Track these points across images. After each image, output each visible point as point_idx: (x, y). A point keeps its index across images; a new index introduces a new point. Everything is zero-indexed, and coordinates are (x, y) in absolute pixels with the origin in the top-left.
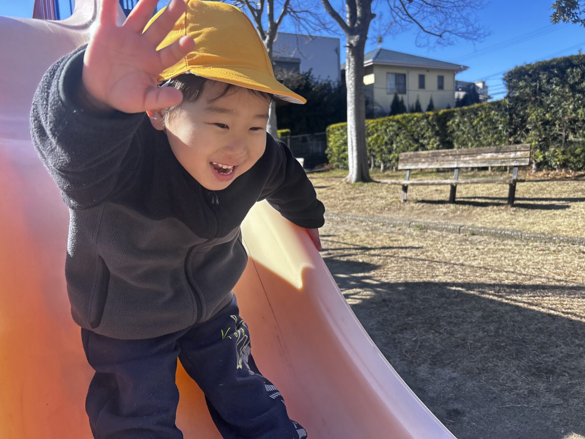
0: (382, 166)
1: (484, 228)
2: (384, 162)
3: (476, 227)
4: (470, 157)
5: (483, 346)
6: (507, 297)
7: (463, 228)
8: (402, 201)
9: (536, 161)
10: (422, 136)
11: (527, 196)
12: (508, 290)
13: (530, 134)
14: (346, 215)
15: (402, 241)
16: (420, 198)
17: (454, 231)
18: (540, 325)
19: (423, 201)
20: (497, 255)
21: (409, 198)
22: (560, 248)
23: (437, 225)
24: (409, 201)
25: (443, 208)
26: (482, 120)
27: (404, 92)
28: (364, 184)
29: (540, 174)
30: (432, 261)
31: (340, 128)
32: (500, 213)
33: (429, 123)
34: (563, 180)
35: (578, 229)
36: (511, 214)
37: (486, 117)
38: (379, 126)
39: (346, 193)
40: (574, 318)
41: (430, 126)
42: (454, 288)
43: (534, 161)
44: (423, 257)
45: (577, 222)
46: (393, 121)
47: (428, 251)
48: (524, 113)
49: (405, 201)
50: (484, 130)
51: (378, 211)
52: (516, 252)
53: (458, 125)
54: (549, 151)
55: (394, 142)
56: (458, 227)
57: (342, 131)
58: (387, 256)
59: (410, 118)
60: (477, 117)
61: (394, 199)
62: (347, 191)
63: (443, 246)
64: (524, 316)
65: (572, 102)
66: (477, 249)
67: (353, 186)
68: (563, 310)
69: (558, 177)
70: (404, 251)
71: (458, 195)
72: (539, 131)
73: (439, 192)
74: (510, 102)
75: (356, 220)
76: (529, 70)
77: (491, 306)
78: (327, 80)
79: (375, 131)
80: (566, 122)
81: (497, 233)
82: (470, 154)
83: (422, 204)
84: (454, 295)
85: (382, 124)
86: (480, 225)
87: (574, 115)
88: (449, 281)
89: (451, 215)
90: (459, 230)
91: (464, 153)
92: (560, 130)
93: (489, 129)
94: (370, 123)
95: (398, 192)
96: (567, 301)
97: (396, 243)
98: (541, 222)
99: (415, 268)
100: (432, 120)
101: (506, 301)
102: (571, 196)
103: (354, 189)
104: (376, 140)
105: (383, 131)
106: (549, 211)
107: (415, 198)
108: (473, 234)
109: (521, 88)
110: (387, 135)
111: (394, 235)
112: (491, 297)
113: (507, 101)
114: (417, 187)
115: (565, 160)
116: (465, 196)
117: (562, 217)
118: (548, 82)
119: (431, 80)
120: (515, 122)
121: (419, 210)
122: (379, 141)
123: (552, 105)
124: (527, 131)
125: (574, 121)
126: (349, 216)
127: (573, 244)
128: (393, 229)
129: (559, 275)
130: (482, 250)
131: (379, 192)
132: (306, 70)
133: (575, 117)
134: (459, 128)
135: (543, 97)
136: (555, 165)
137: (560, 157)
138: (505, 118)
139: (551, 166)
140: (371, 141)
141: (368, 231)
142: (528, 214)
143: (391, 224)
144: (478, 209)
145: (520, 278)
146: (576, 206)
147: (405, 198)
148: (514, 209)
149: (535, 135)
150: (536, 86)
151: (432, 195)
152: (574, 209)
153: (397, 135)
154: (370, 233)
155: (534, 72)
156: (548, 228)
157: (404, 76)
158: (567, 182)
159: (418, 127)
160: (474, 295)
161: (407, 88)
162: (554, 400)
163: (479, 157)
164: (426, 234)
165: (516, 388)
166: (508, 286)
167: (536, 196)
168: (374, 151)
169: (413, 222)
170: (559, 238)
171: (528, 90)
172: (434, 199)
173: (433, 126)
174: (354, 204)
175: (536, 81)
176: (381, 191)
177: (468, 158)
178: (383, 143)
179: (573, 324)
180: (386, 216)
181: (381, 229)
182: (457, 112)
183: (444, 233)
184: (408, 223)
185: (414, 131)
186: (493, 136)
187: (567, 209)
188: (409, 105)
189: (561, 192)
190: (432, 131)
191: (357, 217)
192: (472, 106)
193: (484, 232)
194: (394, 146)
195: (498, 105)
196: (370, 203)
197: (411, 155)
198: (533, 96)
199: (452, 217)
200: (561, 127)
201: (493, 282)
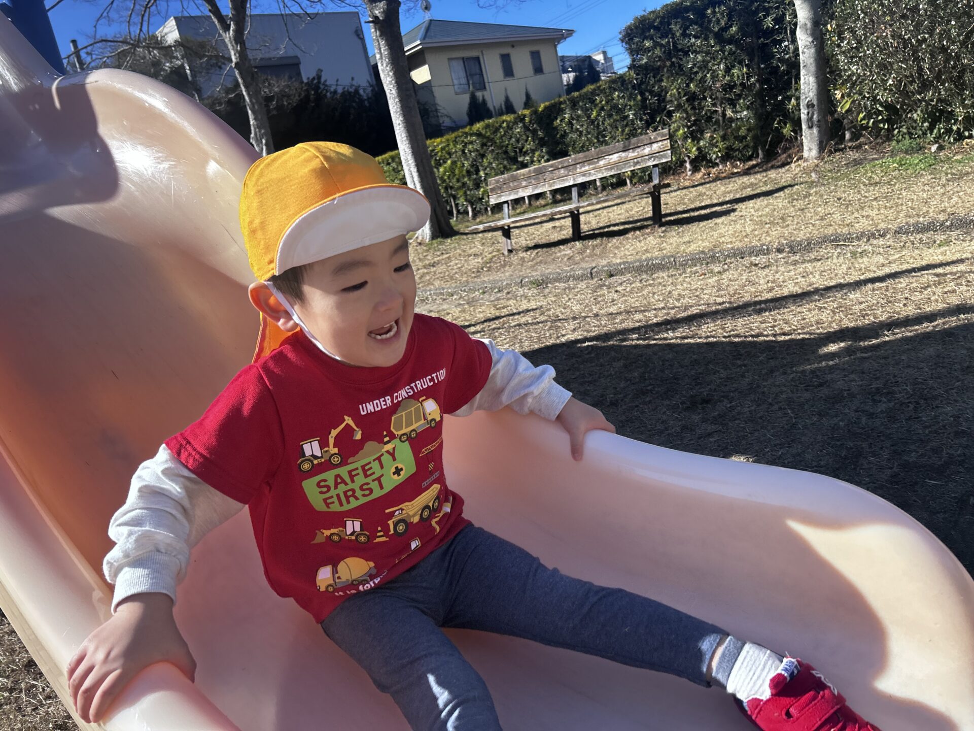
0: (470, 209)
1: (624, 263)
2: (472, 204)
3: (614, 264)
4: (589, 165)
5: (625, 397)
6: (657, 337)
7: (596, 269)
8: (506, 253)
9: (689, 157)
10: (521, 150)
11: (680, 209)
12: (656, 329)
13: (674, 119)
14: (426, 291)
15: (513, 305)
16: (531, 244)
17: (584, 278)
18: (695, 357)
19: (536, 247)
20: (644, 293)
21: (515, 246)
22: (726, 267)
23: (560, 274)
24: (517, 250)
25: (566, 250)
26: (602, 109)
27: (483, 88)
28: (446, 241)
29: (699, 176)
30: (556, 321)
31: (390, 161)
32: (645, 239)
33: (526, 128)
34: (729, 178)
35: (746, 236)
36: (660, 237)
37: (607, 102)
38: (451, 146)
39: (420, 260)
40: (736, 340)
41: (528, 133)
42: (587, 344)
43: (686, 159)
44: (543, 318)
45: (744, 227)
46: (471, 135)
47: (549, 310)
48: (660, 87)
49: (510, 251)
50: (609, 125)
51: (473, 275)
52: (669, 283)
53: (570, 124)
54: (704, 139)
55: (480, 168)
56: (589, 270)
57: (394, 165)
58: (494, 329)
59: (497, 125)
60: (596, 105)
61: (494, 254)
62: (421, 256)
63: (570, 299)
64: (676, 352)
65: (722, 59)
66: (617, 291)
67: (429, 247)
68: (725, 334)
69: (723, 175)
70: (516, 317)
71: (584, 228)
72: (685, 111)
73: (558, 229)
74: (637, 74)
75: (442, 294)
76: (654, 21)
77: (634, 351)
78: (352, 86)
79: (448, 157)
80: (718, 91)
81: (643, 266)
82: (589, 161)
83: (536, 251)
84: (587, 352)
85: (455, 142)
86: (618, 261)
87: (727, 78)
88: (580, 337)
89: (578, 258)
90: (591, 274)
91: (580, 161)
92: (714, 105)
93: (615, 121)
94: (436, 144)
95: (498, 243)
96: (729, 325)
97: (505, 310)
98: (700, 238)
99: (533, 334)
100: (530, 122)
101: (655, 342)
102: (738, 196)
103: (431, 251)
104: (452, 169)
105: (460, 153)
106: (710, 221)
107: (524, 245)
108: (611, 276)
109: (648, 50)
110: (467, 159)
111: (502, 301)
112: (634, 342)
113: (632, 73)
114: (525, 230)
115: (727, 148)
116: (595, 227)
117: (726, 225)
118: (684, 35)
119: (522, 61)
120: (650, 104)
121: (532, 261)
122: (457, 172)
123: (695, 70)
124: (670, 114)
125: (728, 87)
126: (430, 290)
127: (742, 258)
128: (499, 295)
129: (722, 296)
130: (622, 292)
131: (471, 248)
132: (312, 74)
133: (730, 81)
134: (572, 128)
135: (681, 59)
136: (716, 159)
137: (721, 145)
138: (634, 99)
139: (710, 161)
140: (444, 174)
141: (463, 305)
142: (683, 231)
143: (496, 287)
144: (615, 241)
145: (673, 312)
146: (744, 207)
147: (510, 248)
148: (663, 229)
149: (681, 118)
150: (669, 42)
151: (548, 236)
152: (741, 211)
153: (483, 156)
154: (466, 306)
155: (661, 23)
156: (707, 244)
157: (477, 59)
158: (733, 179)
159: (511, 138)
160: (613, 346)
161: (486, 80)
162: (711, 428)
163: (602, 163)
164: (547, 290)
165: (666, 429)
166: (658, 325)
167: (693, 206)
168: (452, 188)
169: (525, 277)
170: (723, 254)
171: (658, 52)
172: (552, 241)
173: (534, 132)
174: (435, 272)
175: (667, 37)
176: (473, 245)
177: (587, 168)
178: (464, 173)
179: (735, 346)
180: (486, 279)
181: (482, 299)
182: (565, 102)
183: (571, 283)
184: (519, 281)
185: (507, 146)
186: (623, 131)
187: (732, 214)
188: (494, 107)
189: (725, 193)
190: (533, 140)
191: (443, 289)
192: (585, 90)
193: (625, 268)
194: (482, 174)
195: (620, 82)
196: (459, 266)
197: (505, 180)
198: (668, 60)
199: (581, 259)
200: (714, 99)
201: (637, 324)
